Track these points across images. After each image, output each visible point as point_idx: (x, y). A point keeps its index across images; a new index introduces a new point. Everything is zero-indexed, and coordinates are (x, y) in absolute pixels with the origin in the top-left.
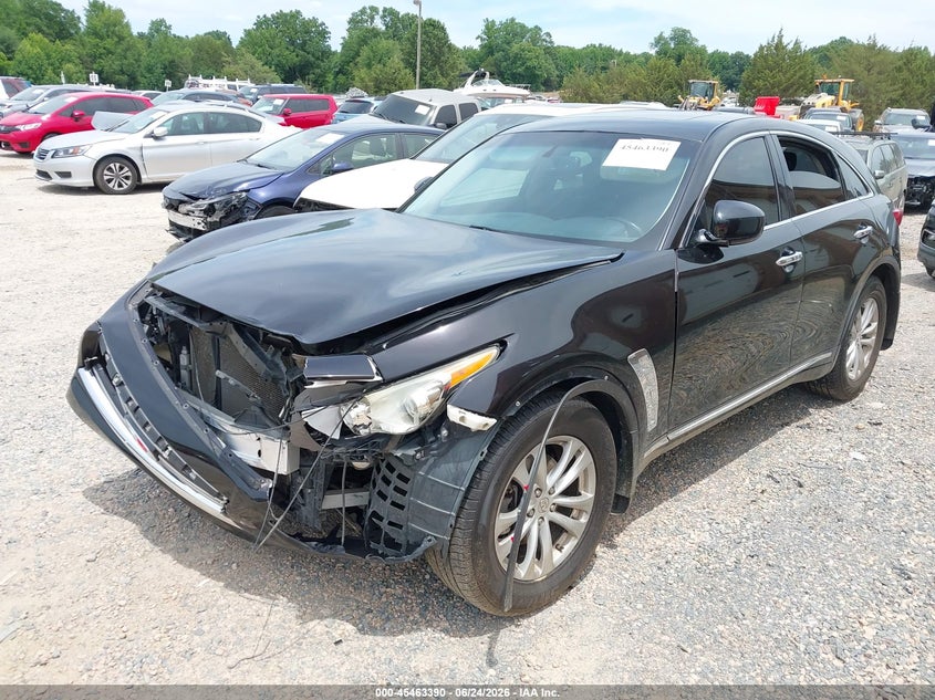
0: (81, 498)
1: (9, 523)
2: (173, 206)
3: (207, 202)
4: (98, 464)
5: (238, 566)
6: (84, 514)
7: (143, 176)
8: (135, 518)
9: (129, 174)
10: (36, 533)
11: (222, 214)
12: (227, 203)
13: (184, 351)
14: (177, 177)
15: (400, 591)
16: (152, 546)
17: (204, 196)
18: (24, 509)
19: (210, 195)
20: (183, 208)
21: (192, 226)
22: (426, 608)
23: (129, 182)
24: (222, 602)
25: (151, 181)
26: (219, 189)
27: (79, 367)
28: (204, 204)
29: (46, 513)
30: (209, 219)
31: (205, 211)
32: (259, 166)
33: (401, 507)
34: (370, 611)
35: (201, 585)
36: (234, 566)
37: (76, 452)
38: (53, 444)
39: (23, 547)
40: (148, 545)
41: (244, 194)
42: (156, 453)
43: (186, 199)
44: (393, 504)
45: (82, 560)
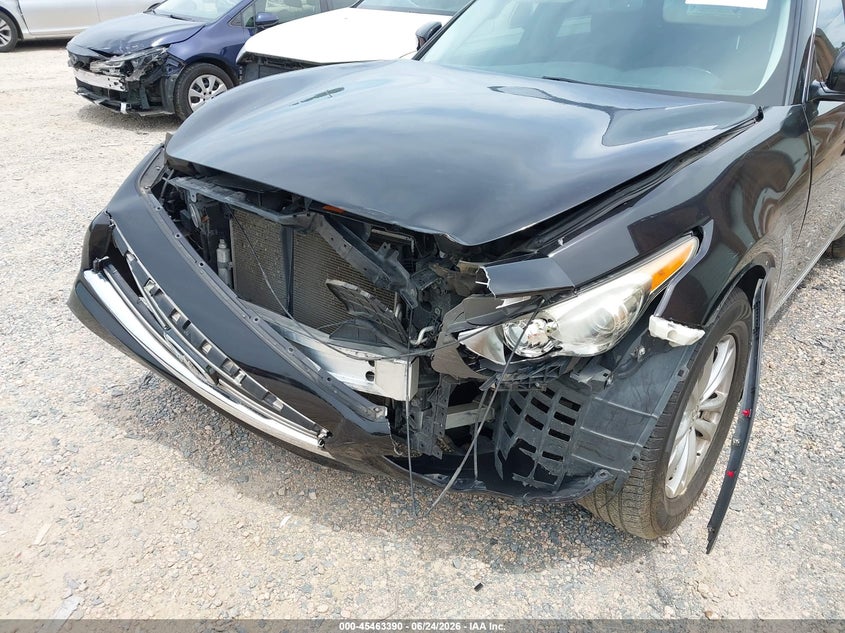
0: (91, 419)
1: (15, 458)
2: (82, 64)
3: (123, 59)
4: (96, 373)
5: (317, 495)
6: (106, 439)
7: (25, 31)
8: (168, 440)
9: (7, 28)
10: (56, 469)
11: (142, 73)
12: (147, 60)
13: (222, 245)
14: (79, 32)
15: (516, 513)
16: (203, 475)
17: (118, 52)
18: (27, 438)
19: (125, 50)
20: (97, 66)
21: (108, 87)
22: (554, 531)
23: (9, 38)
24: (318, 545)
25: (34, 37)
26: (134, 43)
27: (84, 269)
28: (120, 61)
29: (56, 442)
30: (127, 79)
31: (122, 70)
32: (172, 17)
33: (566, 438)
34: (494, 542)
35: (283, 523)
36: (313, 495)
37: (64, 360)
38: (33, 351)
39: (45, 489)
40: (200, 477)
41: (164, 50)
42: (216, 377)
43: (97, 55)
44: (553, 433)
45: (127, 501)
